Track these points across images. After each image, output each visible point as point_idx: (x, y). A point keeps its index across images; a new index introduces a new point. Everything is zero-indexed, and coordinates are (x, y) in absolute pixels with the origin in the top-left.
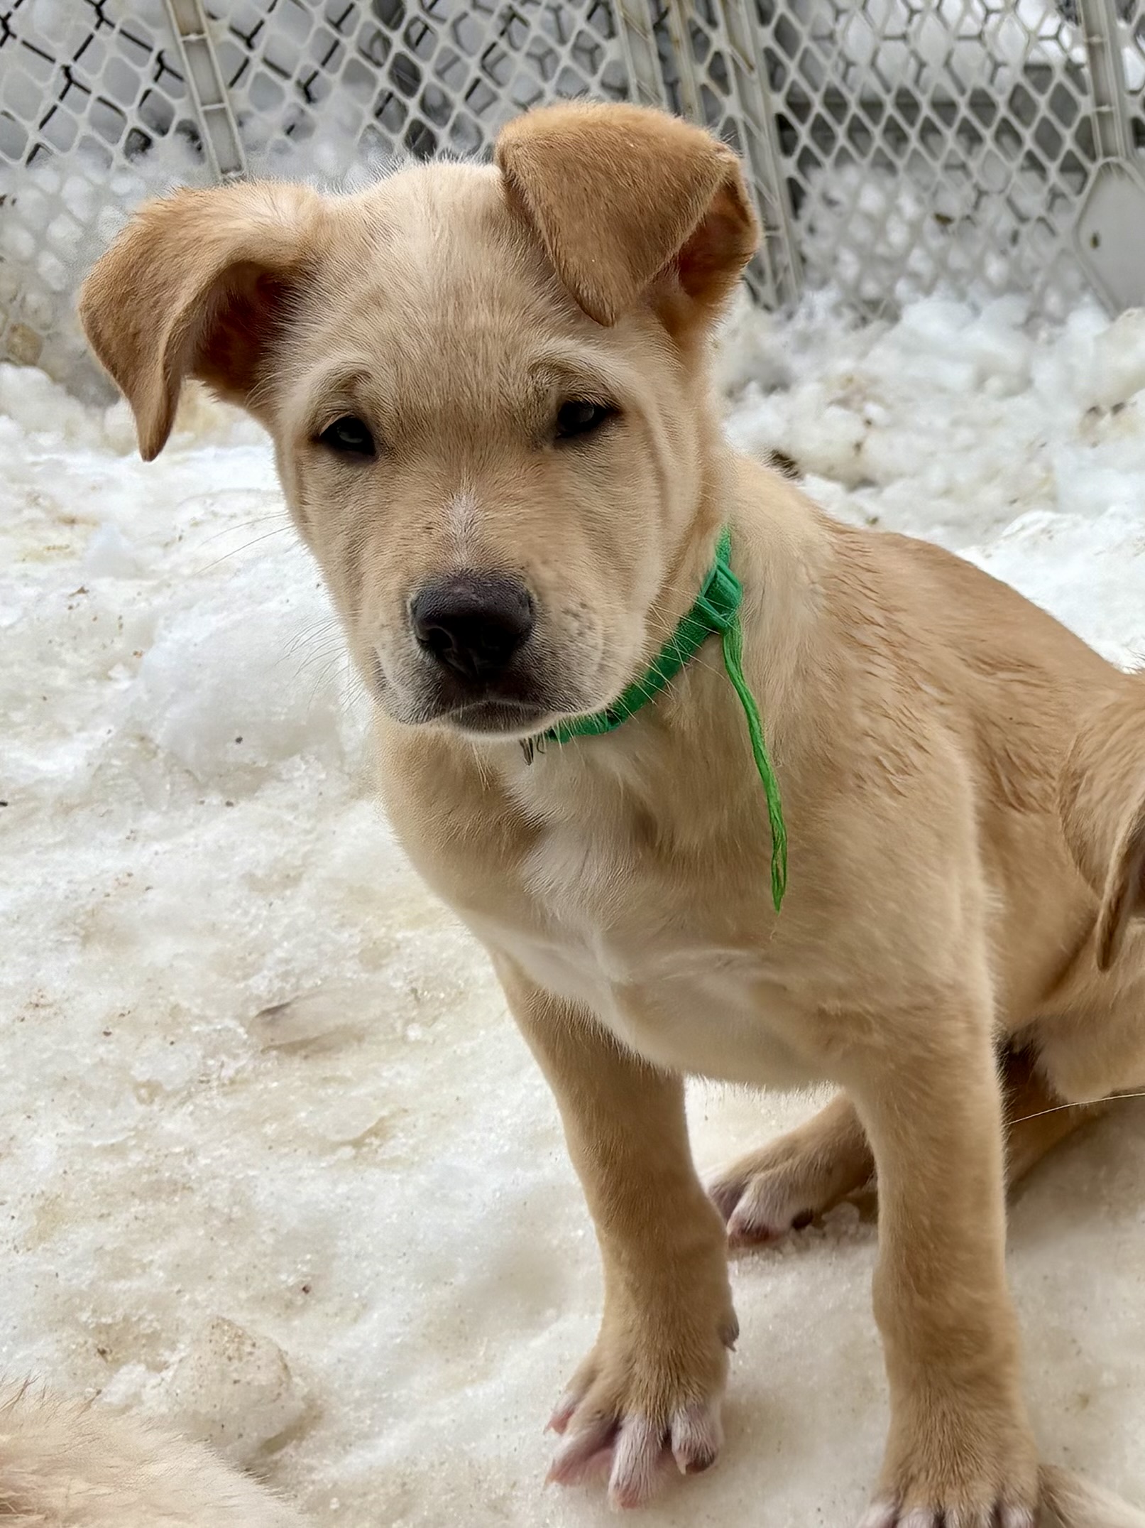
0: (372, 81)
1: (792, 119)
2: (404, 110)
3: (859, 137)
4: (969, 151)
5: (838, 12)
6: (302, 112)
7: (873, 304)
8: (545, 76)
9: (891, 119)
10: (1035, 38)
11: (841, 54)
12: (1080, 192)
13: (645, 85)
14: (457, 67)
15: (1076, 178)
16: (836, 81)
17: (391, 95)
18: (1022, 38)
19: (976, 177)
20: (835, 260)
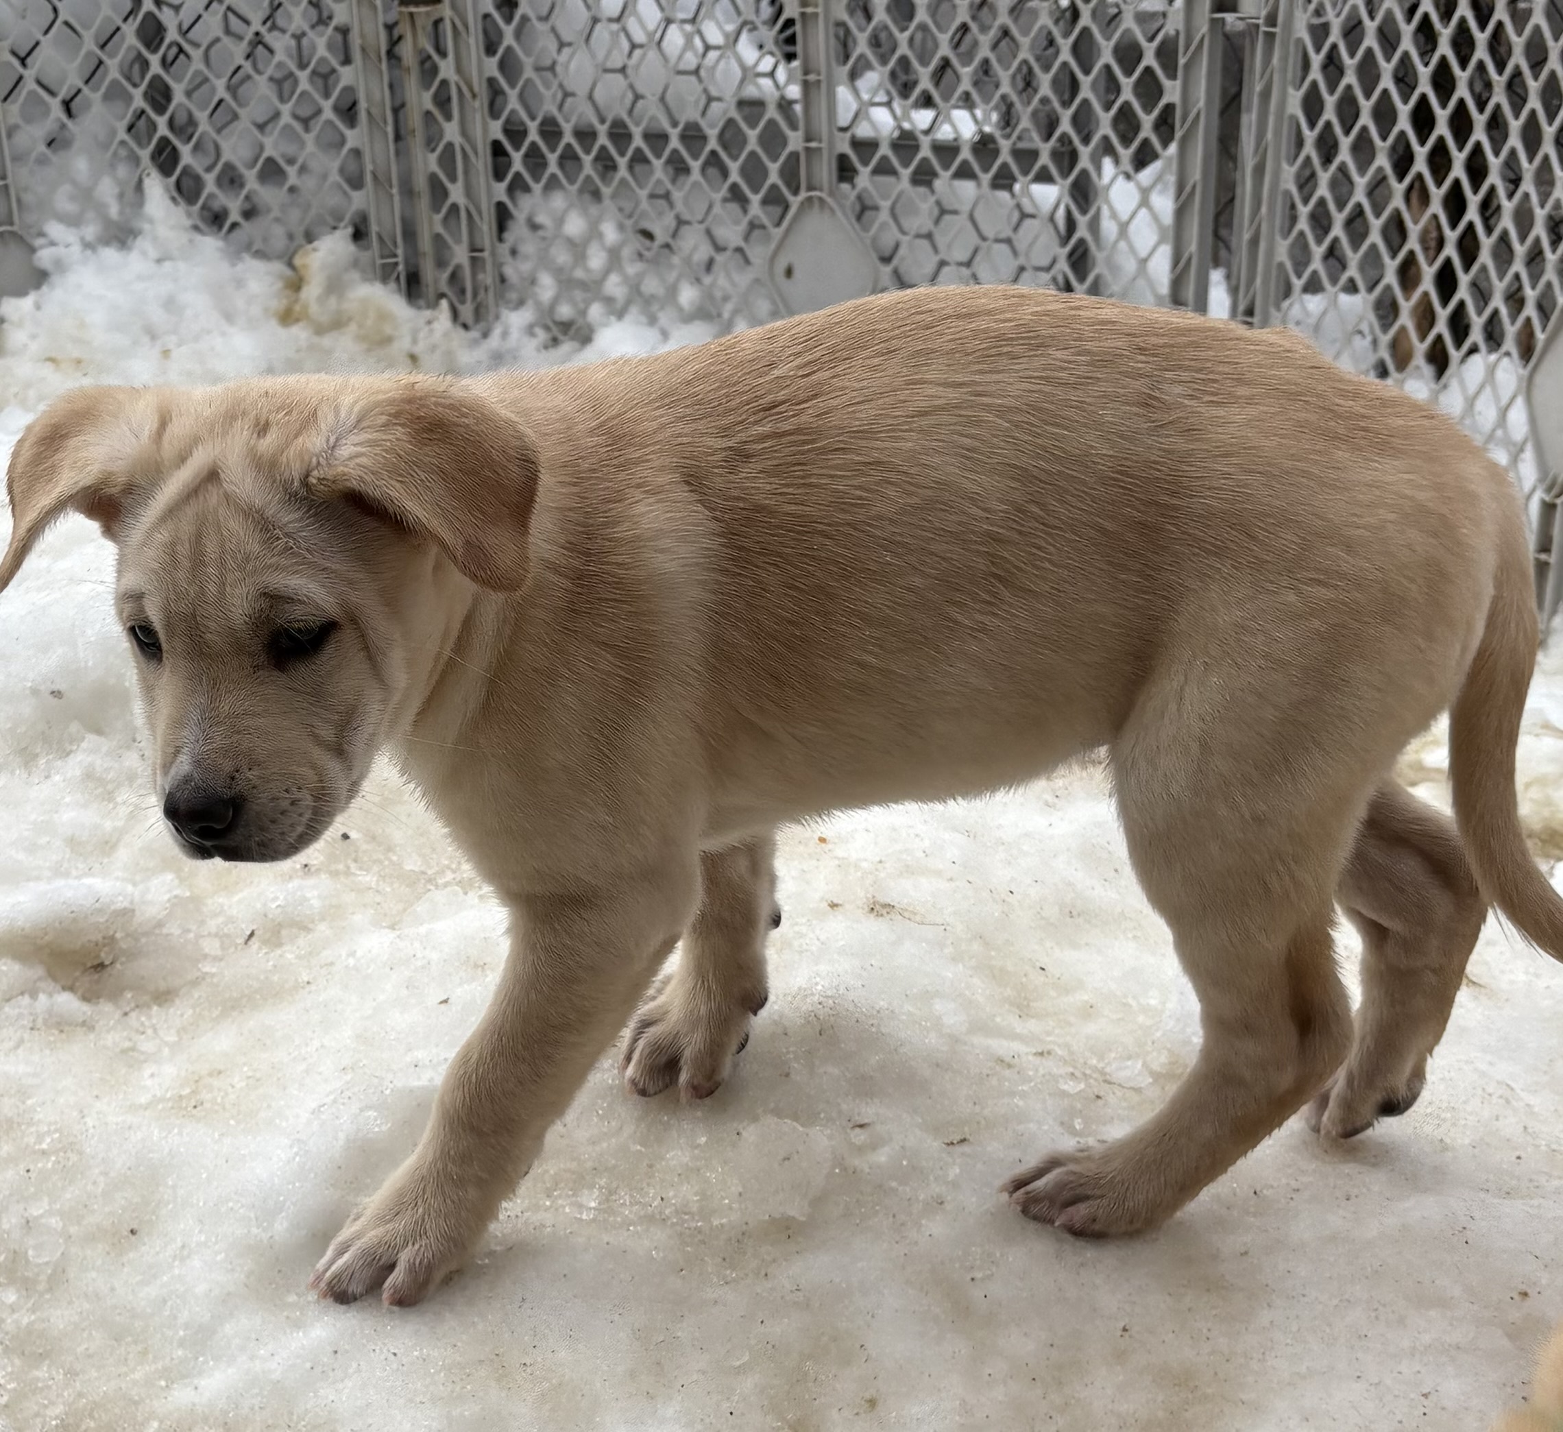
0: (129, 99)
1: (508, 147)
2: (153, 127)
3: (569, 164)
4: (674, 181)
5: (562, 45)
6: (63, 126)
7: (566, 327)
8: (282, 99)
9: (603, 148)
10: (749, 74)
11: (561, 86)
12: (778, 224)
13: (374, 111)
14: (205, 88)
15: (777, 210)
16: (554, 111)
17: (143, 112)
18: (738, 73)
19: (680, 207)
20: (533, 282)
